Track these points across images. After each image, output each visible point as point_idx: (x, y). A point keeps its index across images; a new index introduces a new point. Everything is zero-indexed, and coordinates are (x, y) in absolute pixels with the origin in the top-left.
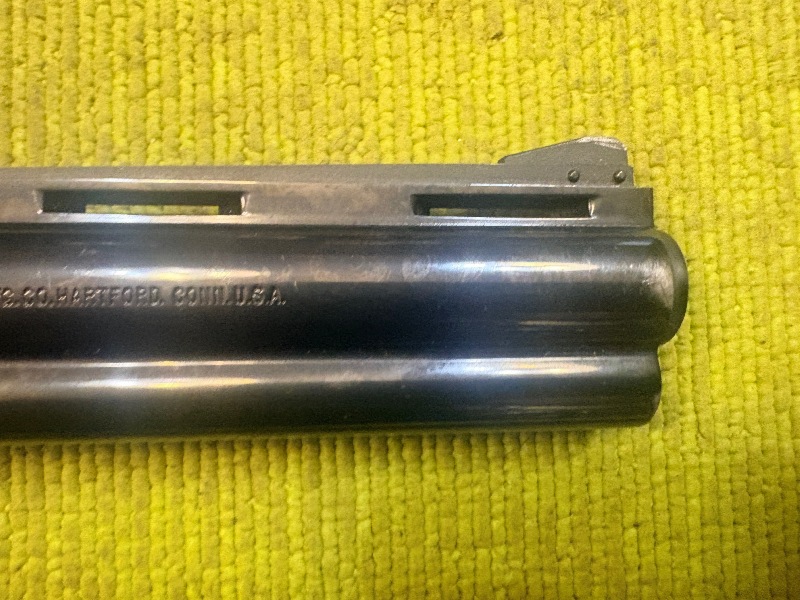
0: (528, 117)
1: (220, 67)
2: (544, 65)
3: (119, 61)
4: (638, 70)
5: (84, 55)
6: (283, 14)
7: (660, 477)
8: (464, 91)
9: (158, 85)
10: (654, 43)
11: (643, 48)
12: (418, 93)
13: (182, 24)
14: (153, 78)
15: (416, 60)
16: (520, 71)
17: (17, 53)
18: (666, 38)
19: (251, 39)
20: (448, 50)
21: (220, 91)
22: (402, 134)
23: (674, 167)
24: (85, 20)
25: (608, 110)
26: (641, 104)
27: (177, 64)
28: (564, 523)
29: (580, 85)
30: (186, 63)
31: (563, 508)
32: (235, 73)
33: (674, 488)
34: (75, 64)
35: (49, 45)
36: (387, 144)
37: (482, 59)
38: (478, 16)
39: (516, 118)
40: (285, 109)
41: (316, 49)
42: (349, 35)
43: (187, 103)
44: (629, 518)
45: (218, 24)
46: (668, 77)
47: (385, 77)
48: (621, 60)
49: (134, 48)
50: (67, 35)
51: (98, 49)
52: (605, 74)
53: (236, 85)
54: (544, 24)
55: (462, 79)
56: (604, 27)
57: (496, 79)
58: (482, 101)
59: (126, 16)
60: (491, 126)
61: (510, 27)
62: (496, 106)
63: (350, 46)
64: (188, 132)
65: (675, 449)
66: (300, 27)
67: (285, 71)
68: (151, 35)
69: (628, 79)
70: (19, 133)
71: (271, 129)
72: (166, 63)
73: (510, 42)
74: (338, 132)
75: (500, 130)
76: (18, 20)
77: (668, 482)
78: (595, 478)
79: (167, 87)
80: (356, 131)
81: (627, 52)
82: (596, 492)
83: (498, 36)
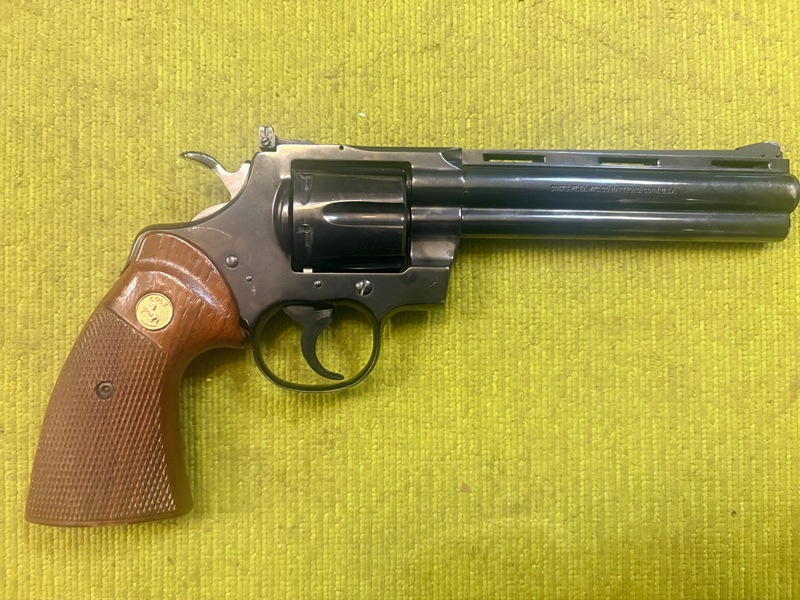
0: (741, 132)
1: (626, 112)
2: (747, 112)
3: (589, 110)
4: (782, 115)
5: (577, 107)
6: (649, 92)
7: (786, 265)
8: (717, 122)
9: (604, 118)
10: (788, 105)
11: (784, 106)
12: (699, 123)
13: (612, 96)
14: (602, 117)
15: (699, 110)
16: (738, 114)
17: (552, 107)
18: (793, 102)
19: (638, 102)
20: (711, 106)
21: (626, 122)
22: (693, 138)
23: (794, 152)
24: (576, 94)
25: (770, 130)
26: (782, 128)
27: (610, 111)
28: (750, 283)
29: (760, 120)
30: (614, 111)
31: (750, 276)
32: (631, 115)
33: (791, 270)
34: (573, 111)
35: (564, 103)
36: (688, 141)
37: (723, 110)
38: (722, 93)
39: (736, 132)
40: (650, 128)
41: (662, 106)
42: (674, 100)
43: (614, 126)
44: (774, 281)
45: (625, 96)
46: (793, 117)
47: (687, 116)
48: (775, 111)
49: (595, 105)
50: (570, 100)
51: (582, 105)
52: (770, 116)
53: (632, 119)
54: (747, 97)
55: (716, 117)
56: (769, 98)
57: (729, 117)
58: (724, 126)
59: (592, 93)
60: (727, 135)
61: (735, 97)
62: (729, 127)
63: (674, 104)
64: (614, 137)
65: (792, 256)
66: (656, 97)
67: (650, 113)
68: (601, 100)
69: (778, 118)
70: (554, 136)
71: (645, 136)
72: (606, 111)
73: (734, 103)
74: (669, 137)
75: (730, 137)
76: (553, 94)
77: (789, 269)
78: (762, 266)
79: (607, 120)
80: (676, 137)
81: (778, 108)
82: (763, 271)
83: (730, 101)
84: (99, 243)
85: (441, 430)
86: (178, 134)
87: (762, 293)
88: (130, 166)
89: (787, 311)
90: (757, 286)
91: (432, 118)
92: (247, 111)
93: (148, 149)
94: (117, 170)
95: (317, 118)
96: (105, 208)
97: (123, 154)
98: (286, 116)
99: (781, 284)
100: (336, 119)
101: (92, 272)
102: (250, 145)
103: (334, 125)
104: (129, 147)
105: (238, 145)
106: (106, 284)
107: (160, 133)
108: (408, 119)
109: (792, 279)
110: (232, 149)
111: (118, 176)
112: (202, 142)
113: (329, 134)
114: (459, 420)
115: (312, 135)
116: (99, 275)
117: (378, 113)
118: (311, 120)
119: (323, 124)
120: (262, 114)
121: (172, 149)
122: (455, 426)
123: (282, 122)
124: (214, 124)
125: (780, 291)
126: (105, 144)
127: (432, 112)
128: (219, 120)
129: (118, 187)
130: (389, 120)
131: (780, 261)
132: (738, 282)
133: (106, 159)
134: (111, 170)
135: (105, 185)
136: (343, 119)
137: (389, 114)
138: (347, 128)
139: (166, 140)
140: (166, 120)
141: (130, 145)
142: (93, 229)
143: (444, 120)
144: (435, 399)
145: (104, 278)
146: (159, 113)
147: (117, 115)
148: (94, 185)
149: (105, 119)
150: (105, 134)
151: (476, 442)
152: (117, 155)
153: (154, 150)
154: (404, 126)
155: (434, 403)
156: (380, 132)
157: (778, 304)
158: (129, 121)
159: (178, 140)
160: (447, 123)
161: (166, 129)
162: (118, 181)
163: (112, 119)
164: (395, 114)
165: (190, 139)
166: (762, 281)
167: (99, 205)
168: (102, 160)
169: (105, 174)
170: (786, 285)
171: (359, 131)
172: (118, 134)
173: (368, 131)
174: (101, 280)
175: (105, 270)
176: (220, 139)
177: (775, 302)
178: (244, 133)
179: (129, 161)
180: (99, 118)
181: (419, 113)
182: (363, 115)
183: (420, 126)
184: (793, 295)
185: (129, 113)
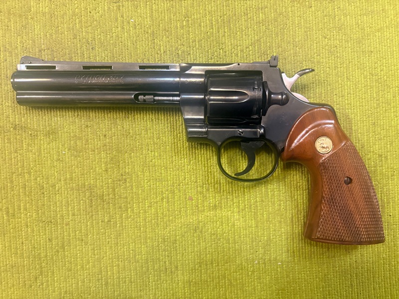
84: (6, 88)
85: (178, 171)
86: (42, 33)
87: (329, 99)
88: (19, 50)
89: (341, 108)
90: (326, 96)
91: (166, 21)
92: (75, 21)
93: (28, 41)
94: (13, 53)
95: (110, 23)
96: (8, 71)
97: (16, 44)
98: (95, 22)
99: (338, 95)
100: (119, 23)
101: (3, 103)
102: (78, 37)
103: (119, 26)
104: (19, 41)
105: (72, 38)
106: (10, 108)
107: (33, 33)
108: (155, 21)
109: (343, 92)
110: (69, 40)
111: (14, 55)
112: (54, 37)
113: (117, 31)
114: (186, 166)
115: (108, 31)
116: (7, 104)
117: (140, 19)
118: (107, 24)
119: (113, 26)
120: (83, 22)
121: (40, 40)
122: (184, 169)
123: (93, 26)
124: (60, 28)
125: (337, 98)
126: (7, 40)
127: (166, 18)
128: (62, 25)
129: (14, 61)
130: (146, 22)
131: (337, 84)
132: (317, 95)
133: (7, 47)
134: (11, 53)
135: (8, 60)
136: (123, 23)
137: (146, 20)
138: (125, 27)
139: (36, 36)
140: (36, 27)
141: (19, 39)
142: (3, 82)
143: (173, 22)
144: (174, 157)
145: (10, 105)
146: (32, 23)
147: (12, 26)
148: (3, 60)
149: (6, 28)
150: (7, 35)
151: (195, 176)
152: (13, 45)
153: (31, 41)
154: (153, 25)
155: (174, 159)
156: (141, 29)
157: (337, 104)
158: (18, 28)
159: (42, 36)
160: (174, 23)
161: (36, 31)
162: (14, 58)
163: (10, 27)
164: (148, 19)
165: (48, 35)
166: (329, 94)
167: (5, 70)
168: (6, 48)
169: (8, 55)
170: (340, 95)
171: (131, 28)
172: (13, 35)
173: (135, 28)
174: (8, 106)
175: (9, 101)
176: (63, 35)
177: (335, 103)
178: (75, 32)
179: (19, 48)
180: (4, 27)
181: (160, 18)
182: (133, 21)
183: (161, 25)
184: (344, 100)
185: (18, 24)
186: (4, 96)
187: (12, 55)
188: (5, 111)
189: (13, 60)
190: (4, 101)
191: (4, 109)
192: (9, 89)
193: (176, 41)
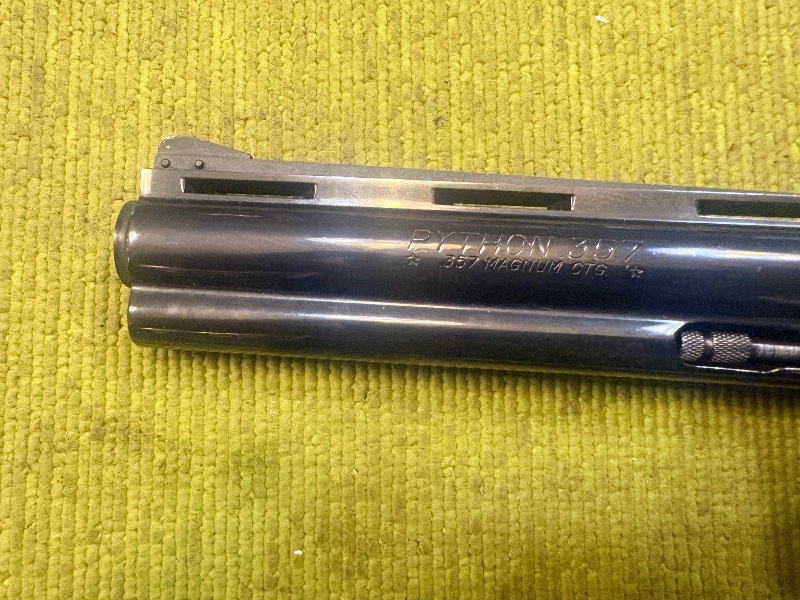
186: (64, 296)
187: (111, 133)
188: (62, 360)
189: (113, 153)
190: (65, 317)
191: (62, 349)
192: (89, 267)
193: (778, 108)
